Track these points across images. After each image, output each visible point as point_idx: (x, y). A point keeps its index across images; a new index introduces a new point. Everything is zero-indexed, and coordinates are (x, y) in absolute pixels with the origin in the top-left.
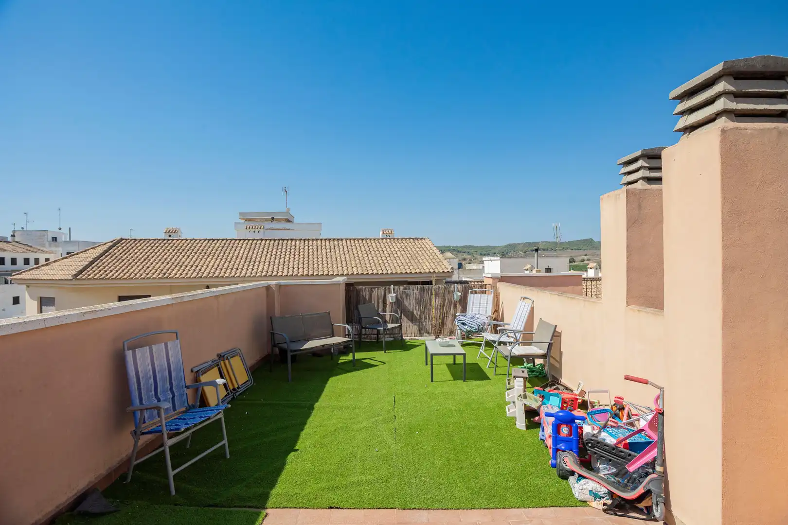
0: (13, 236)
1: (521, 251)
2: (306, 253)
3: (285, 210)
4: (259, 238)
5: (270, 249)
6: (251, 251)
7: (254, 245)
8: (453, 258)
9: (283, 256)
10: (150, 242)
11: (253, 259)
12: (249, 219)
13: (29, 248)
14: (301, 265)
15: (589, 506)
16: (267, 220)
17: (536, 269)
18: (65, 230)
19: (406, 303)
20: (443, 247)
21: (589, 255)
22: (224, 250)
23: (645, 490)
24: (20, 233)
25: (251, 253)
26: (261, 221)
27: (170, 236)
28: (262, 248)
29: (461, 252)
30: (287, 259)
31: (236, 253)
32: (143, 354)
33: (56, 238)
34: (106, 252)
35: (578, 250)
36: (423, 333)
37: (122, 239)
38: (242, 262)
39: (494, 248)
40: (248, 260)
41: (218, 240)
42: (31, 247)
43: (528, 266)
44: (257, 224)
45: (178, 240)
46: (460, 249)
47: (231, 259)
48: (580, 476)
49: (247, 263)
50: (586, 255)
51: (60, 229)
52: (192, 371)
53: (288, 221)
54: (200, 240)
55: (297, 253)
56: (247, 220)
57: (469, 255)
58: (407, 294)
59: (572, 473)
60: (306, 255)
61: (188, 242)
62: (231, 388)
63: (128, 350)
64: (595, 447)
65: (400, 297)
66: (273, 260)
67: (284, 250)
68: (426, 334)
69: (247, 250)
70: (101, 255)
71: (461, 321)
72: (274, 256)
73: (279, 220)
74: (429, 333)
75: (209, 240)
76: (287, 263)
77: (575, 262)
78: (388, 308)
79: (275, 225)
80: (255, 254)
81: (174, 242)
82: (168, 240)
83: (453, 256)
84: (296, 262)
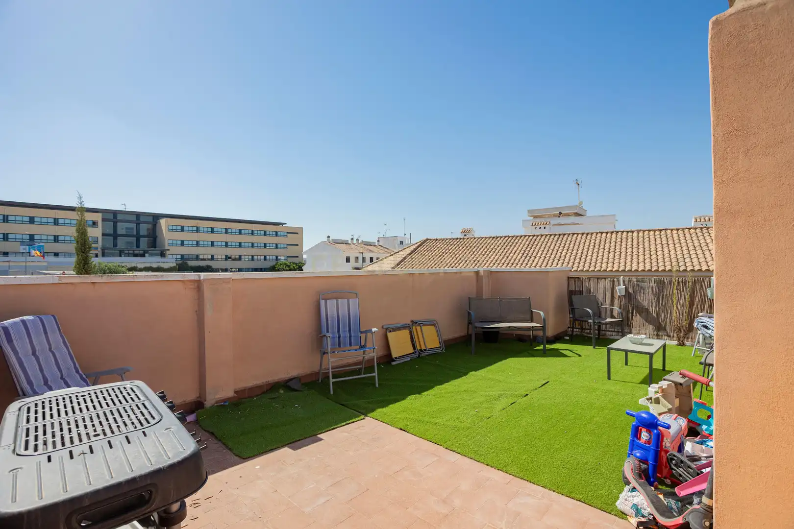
0: (378, 241)
2: (586, 247)
3: (577, 204)
4: (539, 234)
5: (548, 245)
6: (530, 246)
7: (533, 240)
9: (560, 251)
10: (447, 241)
11: (530, 254)
12: (537, 216)
13: (386, 250)
14: (577, 261)
15: (626, 519)
16: (555, 216)
18: (408, 236)
19: (640, 298)
22: (504, 246)
23: (684, 521)
24: (383, 239)
25: (528, 249)
26: (550, 216)
27: (465, 235)
28: (540, 243)
30: (564, 253)
31: (515, 249)
32: (332, 303)
33: (402, 242)
34: (415, 249)
36: (662, 336)
37: (427, 239)
38: (519, 257)
40: (525, 255)
41: (501, 237)
42: (388, 249)
44: (543, 220)
45: (468, 239)
47: (510, 254)
48: (634, 488)
49: (523, 258)
51: (405, 235)
52: (383, 328)
53: (577, 214)
54: (486, 238)
55: (576, 247)
56: (535, 217)
58: (641, 287)
59: (628, 483)
60: (586, 250)
61: (476, 239)
62: (419, 348)
63: (323, 299)
64: (681, 467)
65: (631, 290)
66: (549, 255)
67: (562, 245)
68: (666, 337)
69: (526, 246)
70: (412, 252)
71: (702, 322)
72: (550, 252)
73: (568, 215)
74: (669, 336)
75: (494, 238)
76: (563, 258)
78: (616, 301)
79: (562, 220)
80: (533, 249)
81: (465, 240)
82: (464, 239)
84: (573, 257)
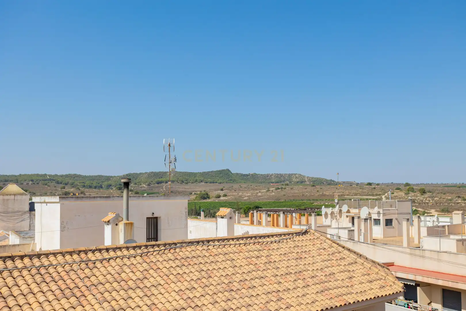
1: (144, 183)
8: (21, 194)
17: (125, 221)
20: (34, 175)
21: (225, 190)
29: (61, 183)
35: (213, 183)
39: (108, 178)
43: (111, 216)
46: (60, 180)
50: (222, 190)
57: (73, 187)
77: (209, 198)
83: (22, 191)
